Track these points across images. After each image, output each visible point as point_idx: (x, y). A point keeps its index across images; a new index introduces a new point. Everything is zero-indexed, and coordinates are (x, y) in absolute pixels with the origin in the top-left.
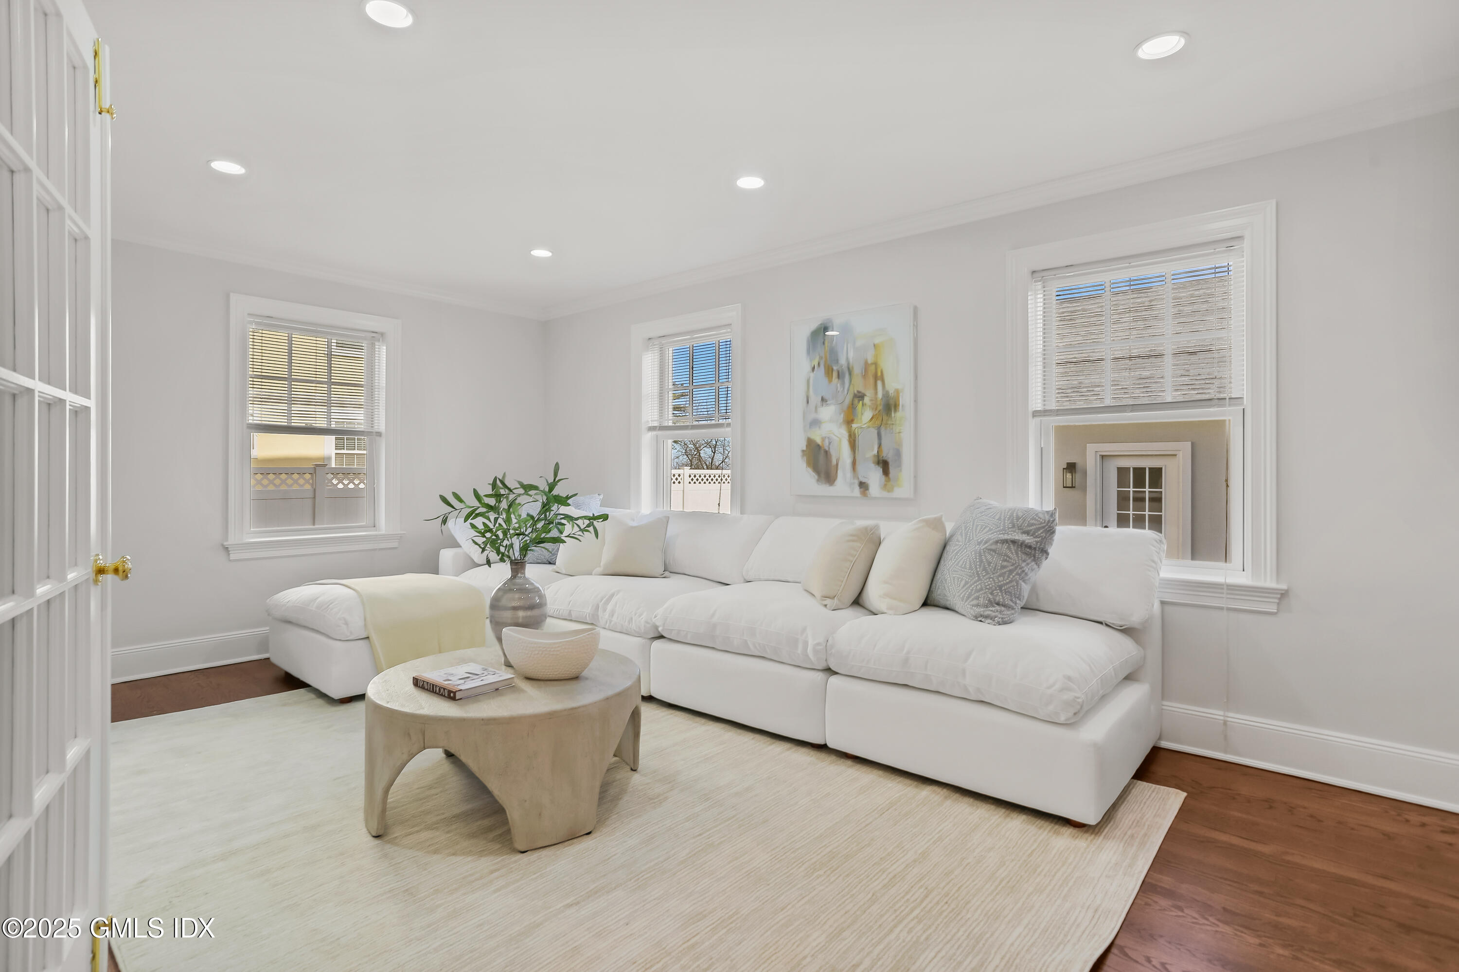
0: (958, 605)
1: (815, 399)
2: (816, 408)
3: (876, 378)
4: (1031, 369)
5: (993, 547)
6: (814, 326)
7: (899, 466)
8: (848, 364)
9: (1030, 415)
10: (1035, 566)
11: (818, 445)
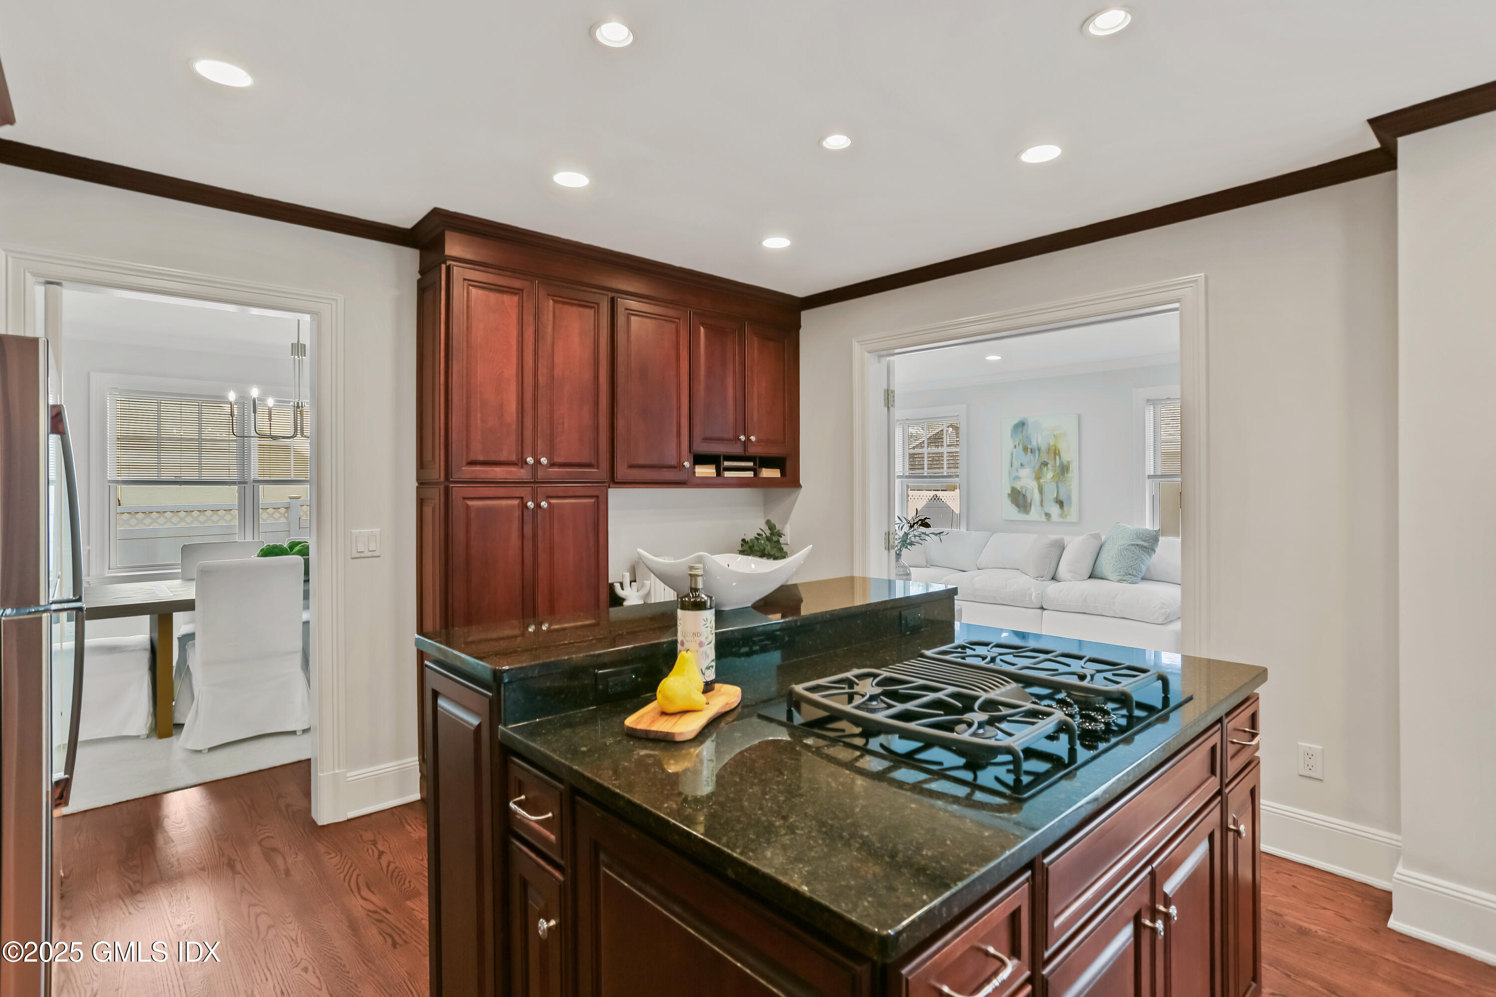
0: (1109, 576)
1: (1016, 464)
2: (1017, 469)
3: (1055, 454)
4: (1147, 452)
5: (1128, 548)
6: (1016, 421)
7: (1070, 504)
8: (1038, 445)
9: (1147, 477)
10: (1149, 557)
11: (1019, 491)
